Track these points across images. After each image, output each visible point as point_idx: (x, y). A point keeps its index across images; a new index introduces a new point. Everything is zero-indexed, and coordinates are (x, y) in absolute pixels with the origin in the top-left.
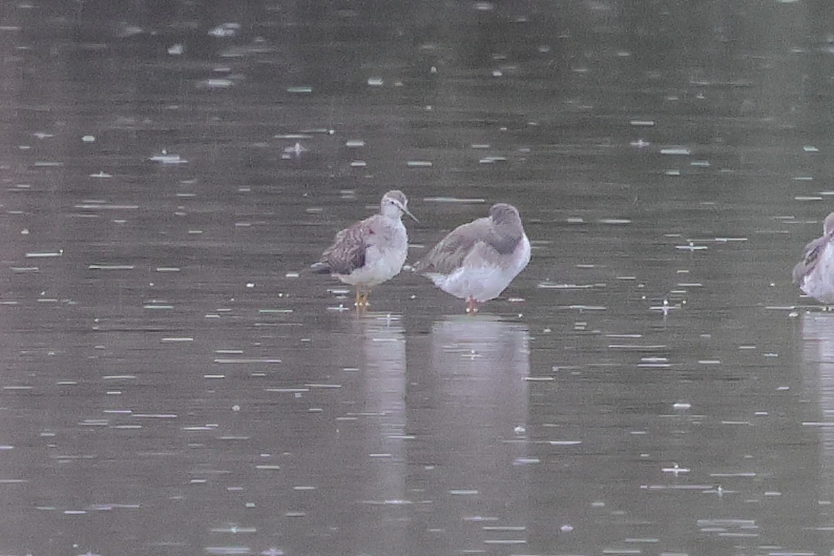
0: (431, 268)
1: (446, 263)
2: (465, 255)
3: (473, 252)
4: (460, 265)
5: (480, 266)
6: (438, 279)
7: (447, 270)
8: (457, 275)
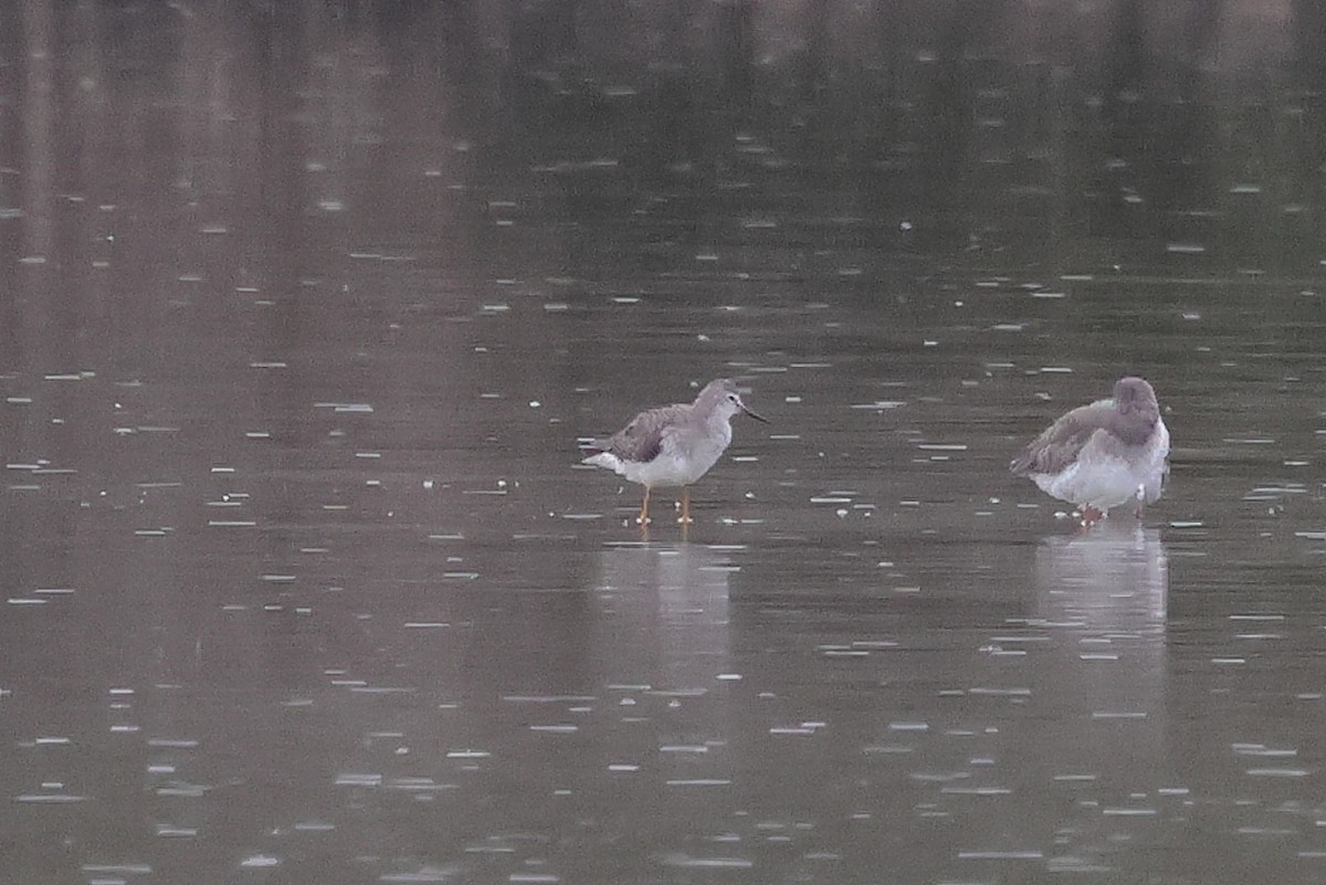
0: (1033, 467)
1: (1054, 459)
2: (1081, 448)
3: (1091, 444)
4: (1074, 460)
5: (1100, 463)
6: (1044, 482)
7: (1056, 467)
8: (1070, 474)
